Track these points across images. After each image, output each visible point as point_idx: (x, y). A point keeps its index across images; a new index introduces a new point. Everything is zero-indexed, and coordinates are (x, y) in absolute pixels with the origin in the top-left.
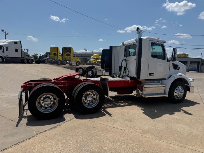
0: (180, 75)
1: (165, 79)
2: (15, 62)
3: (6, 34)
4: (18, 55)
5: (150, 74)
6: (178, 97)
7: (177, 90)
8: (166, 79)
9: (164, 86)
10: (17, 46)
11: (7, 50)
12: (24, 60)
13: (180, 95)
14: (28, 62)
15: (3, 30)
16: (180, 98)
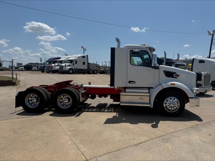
0: (172, 84)
1: (152, 88)
2: (84, 73)
3: (85, 50)
4: (85, 67)
5: (130, 82)
6: (169, 110)
7: (167, 100)
8: (154, 87)
9: (148, 95)
10: (85, 60)
11: (76, 63)
12: (90, 71)
13: (172, 107)
14: (94, 73)
15: (82, 47)
16: (173, 110)
